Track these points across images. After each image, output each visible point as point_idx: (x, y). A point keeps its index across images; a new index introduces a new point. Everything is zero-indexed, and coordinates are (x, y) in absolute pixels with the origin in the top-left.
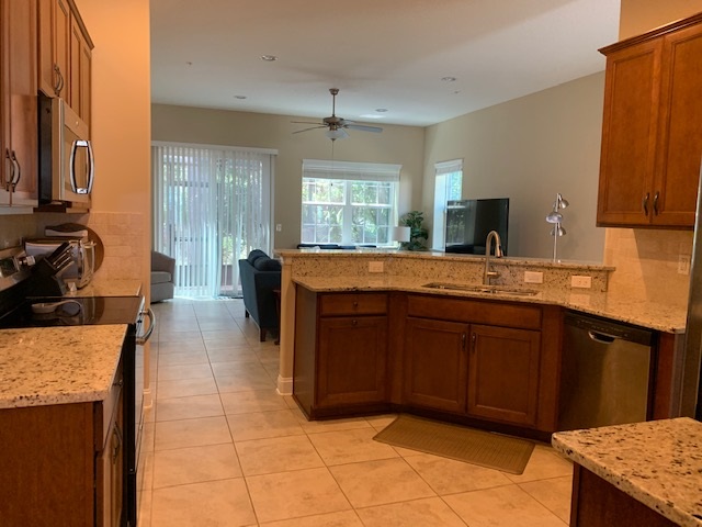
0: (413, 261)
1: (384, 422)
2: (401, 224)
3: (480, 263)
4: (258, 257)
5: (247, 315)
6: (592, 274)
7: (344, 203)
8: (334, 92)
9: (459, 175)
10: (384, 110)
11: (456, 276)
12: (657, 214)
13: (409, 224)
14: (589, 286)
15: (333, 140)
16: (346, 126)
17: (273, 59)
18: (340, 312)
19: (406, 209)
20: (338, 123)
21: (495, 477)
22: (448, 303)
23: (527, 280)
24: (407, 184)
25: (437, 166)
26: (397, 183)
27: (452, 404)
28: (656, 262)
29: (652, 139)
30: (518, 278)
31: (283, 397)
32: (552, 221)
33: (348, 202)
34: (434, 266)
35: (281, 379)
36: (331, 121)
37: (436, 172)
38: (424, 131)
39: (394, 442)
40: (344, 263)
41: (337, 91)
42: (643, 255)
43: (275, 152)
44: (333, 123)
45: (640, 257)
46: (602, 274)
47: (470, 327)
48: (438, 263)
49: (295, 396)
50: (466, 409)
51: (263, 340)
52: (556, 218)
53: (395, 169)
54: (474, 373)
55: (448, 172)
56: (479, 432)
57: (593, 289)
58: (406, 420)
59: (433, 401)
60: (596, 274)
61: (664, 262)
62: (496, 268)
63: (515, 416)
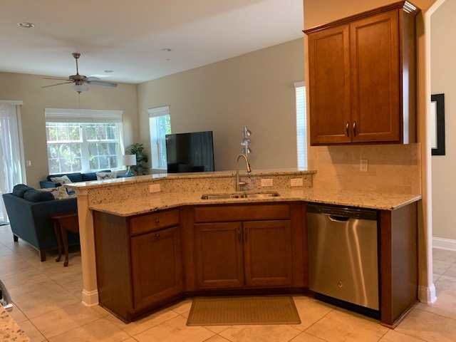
0: (182, 181)
1: (185, 307)
2: (126, 153)
3: (232, 176)
4: (26, 191)
5: (16, 239)
6: (303, 176)
7: (81, 141)
8: (76, 56)
9: (167, 117)
10: (111, 71)
11: (215, 187)
12: (355, 135)
13: (133, 152)
14: (301, 184)
15: (79, 92)
16: (88, 82)
17: (30, 26)
18: (146, 229)
19: (130, 143)
20: (82, 80)
21: (288, 330)
22: (224, 209)
23: (263, 185)
24: (128, 125)
25: (149, 111)
26: (121, 124)
27: (234, 282)
28: (345, 165)
29: (347, 88)
30: (257, 184)
31: (92, 307)
32: (244, 144)
33: (84, 139)
34: (198, 182)
35: (85, 293)
36: (76, 78)
37: (149, 116)
38: (137, 86)
39: (203, 322)
40: (131, 188)
41: (79, 55)
42: (335, 162)
43: (20, 103)
44: (77, 80)
45: (334, 163)
46: (309, 176)
47: (242, 225)
48: (201, 180)
49: (102, 304)
50: (245, 283)
51: (43, 259)
52: (247, 142)
53: (117, 114)
54: (248, 256)
55: (160, 115)
56: (254, 298)
57: (305, 186)
58: (202, 302)
59: (220, 283)
60: (305, 176)
61: (350, 165)
62: (242, 179)
63: (279, 281)
